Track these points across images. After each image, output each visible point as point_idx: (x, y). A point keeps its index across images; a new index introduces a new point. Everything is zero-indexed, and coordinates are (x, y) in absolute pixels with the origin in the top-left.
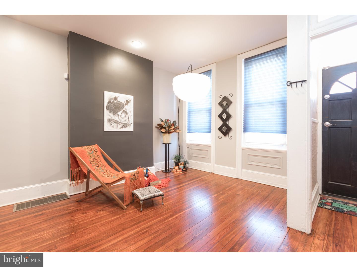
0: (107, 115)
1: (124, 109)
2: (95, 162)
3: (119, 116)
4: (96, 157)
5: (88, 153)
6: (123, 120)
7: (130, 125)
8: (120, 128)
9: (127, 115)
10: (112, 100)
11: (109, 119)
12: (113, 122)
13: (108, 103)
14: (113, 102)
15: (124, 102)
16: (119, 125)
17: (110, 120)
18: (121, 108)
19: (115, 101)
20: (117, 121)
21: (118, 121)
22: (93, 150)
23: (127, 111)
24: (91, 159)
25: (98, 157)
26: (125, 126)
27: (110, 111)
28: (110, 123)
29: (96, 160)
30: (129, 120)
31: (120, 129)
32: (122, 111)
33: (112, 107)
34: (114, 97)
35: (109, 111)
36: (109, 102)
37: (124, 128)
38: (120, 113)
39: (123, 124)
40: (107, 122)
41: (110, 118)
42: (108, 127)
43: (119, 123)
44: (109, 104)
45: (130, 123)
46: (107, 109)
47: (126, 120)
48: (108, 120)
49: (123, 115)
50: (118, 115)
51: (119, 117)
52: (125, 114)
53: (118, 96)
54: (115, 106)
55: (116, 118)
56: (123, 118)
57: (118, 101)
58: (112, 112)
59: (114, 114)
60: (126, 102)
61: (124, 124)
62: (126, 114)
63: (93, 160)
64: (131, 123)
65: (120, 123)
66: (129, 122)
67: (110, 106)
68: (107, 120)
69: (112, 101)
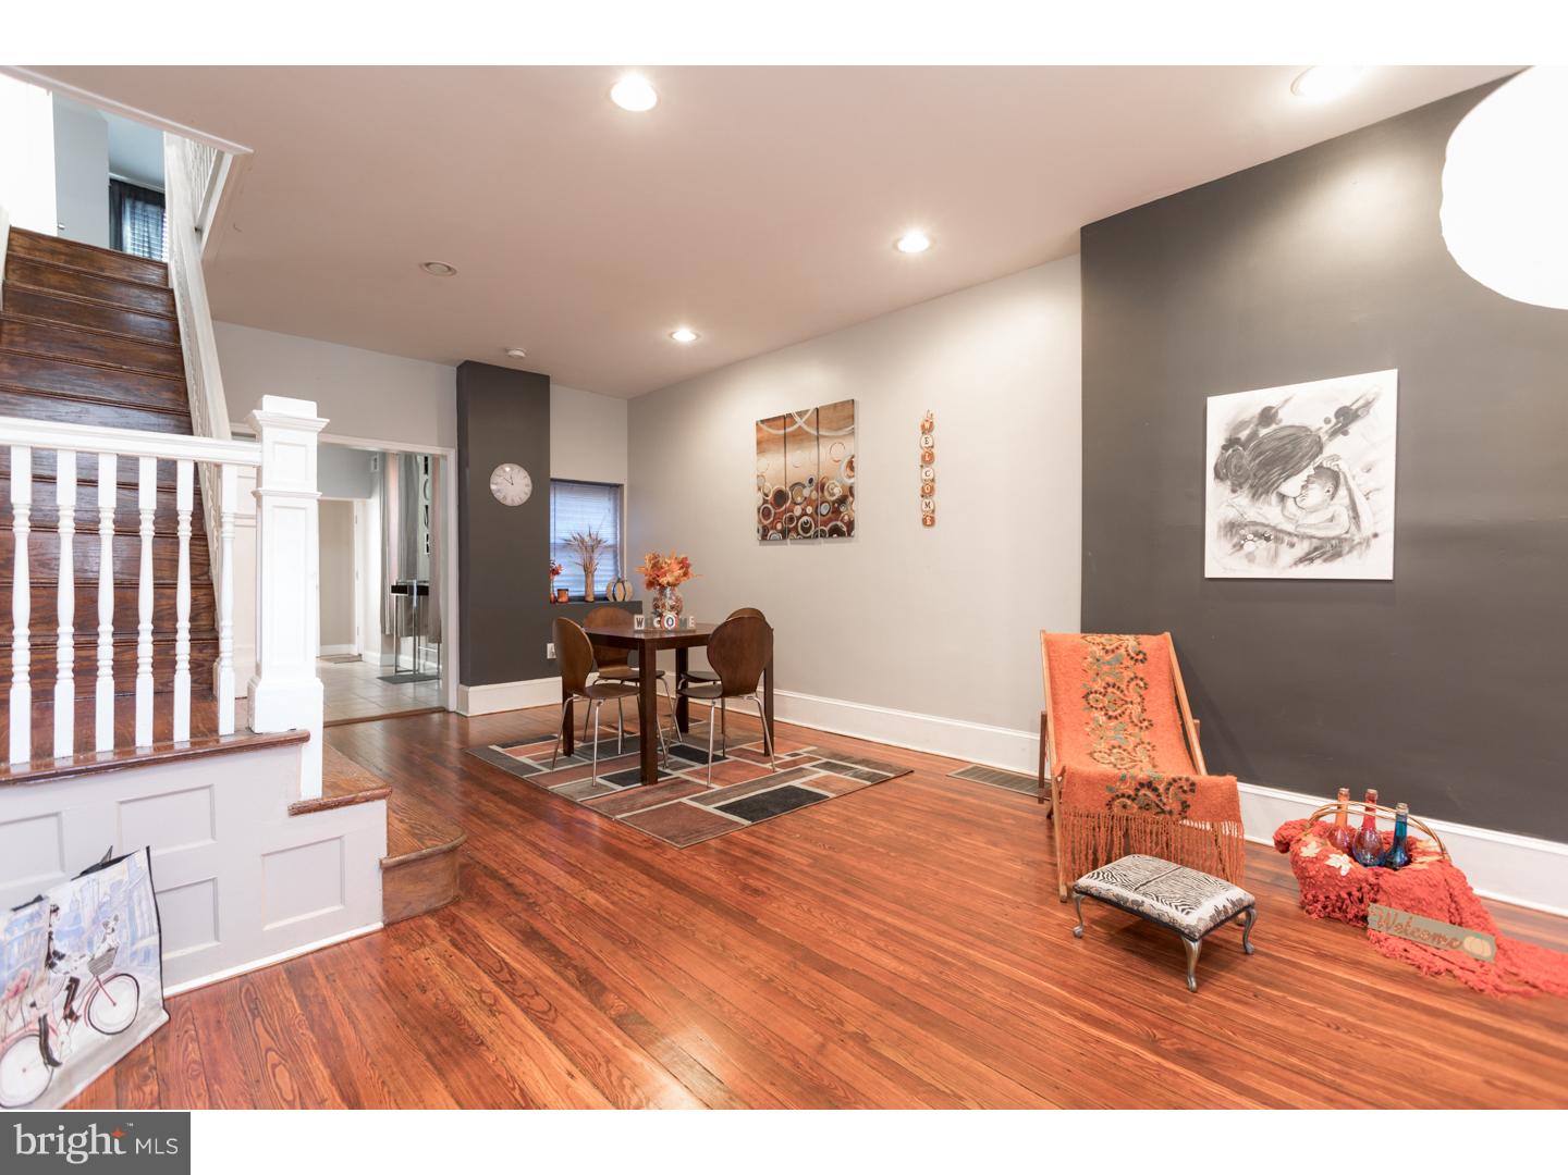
0: (1221, 503)
1: (1318, 461)
2: (1110, 697)
3: (1290, 502)
4: (1127, 679)
5: (1090, 660)
6: (1312, 519)
7: (1367, 542)
8: (1292, 562)
9: (1342, 492)
10: (1245, 429)
11: (1228, 521)
12: (1251, 536)
13: (1225, 448)
14: (1254, 435)
15: (1323, 425)
16: (1284, 547)
17: (1232, 527)
18: (1302, 457)
19: (1263, 432)
20: (1274, 528)
21: (1279, 527)
22: (1122, 651)
23: (1343, 466)
24: (1094, 681)
25: (1133, 684)
26: (1331, 549)
27: (1233, 484)
28: (1235, 540)
29: (1118, 693)
30: (1356, 516)
31: (1294, 568)
32: (1310, 470)
33: (1245, 462)
34: (1257, 410)
35: (1229, 483)
36: (1231, 443)
37: (1319, 561)
38: (1291, 487)
39: (1316, 543)
40: (1219, 537)
41: (1232, 514)
42: (1221, 561)
43: (1286, 538)
44: (1230, 451)
45: (1367, 530)
46: (1217, 475)
47: (1332, 519)
48: (1226, 527)
49: (1317, 493)
50: (1283, 498)
51: (1283, 508)
52: (1330, 486)
53: (1283, 399)
54: (1261, 454)
55: (1268, 512)
56: (1314, 510)
57: (1282, 424)
58: (1246, 487)
59: (1253, 496)
60: (1334, 421)
61: (1320, 539)
62: (1336, 487)
63: (1105, 688)
64: (1376, 535)
65: (1295, 540)
66: (1353, 528)
67: (1234, 461)
68: (1220, 527)
69: (1243, 435)
